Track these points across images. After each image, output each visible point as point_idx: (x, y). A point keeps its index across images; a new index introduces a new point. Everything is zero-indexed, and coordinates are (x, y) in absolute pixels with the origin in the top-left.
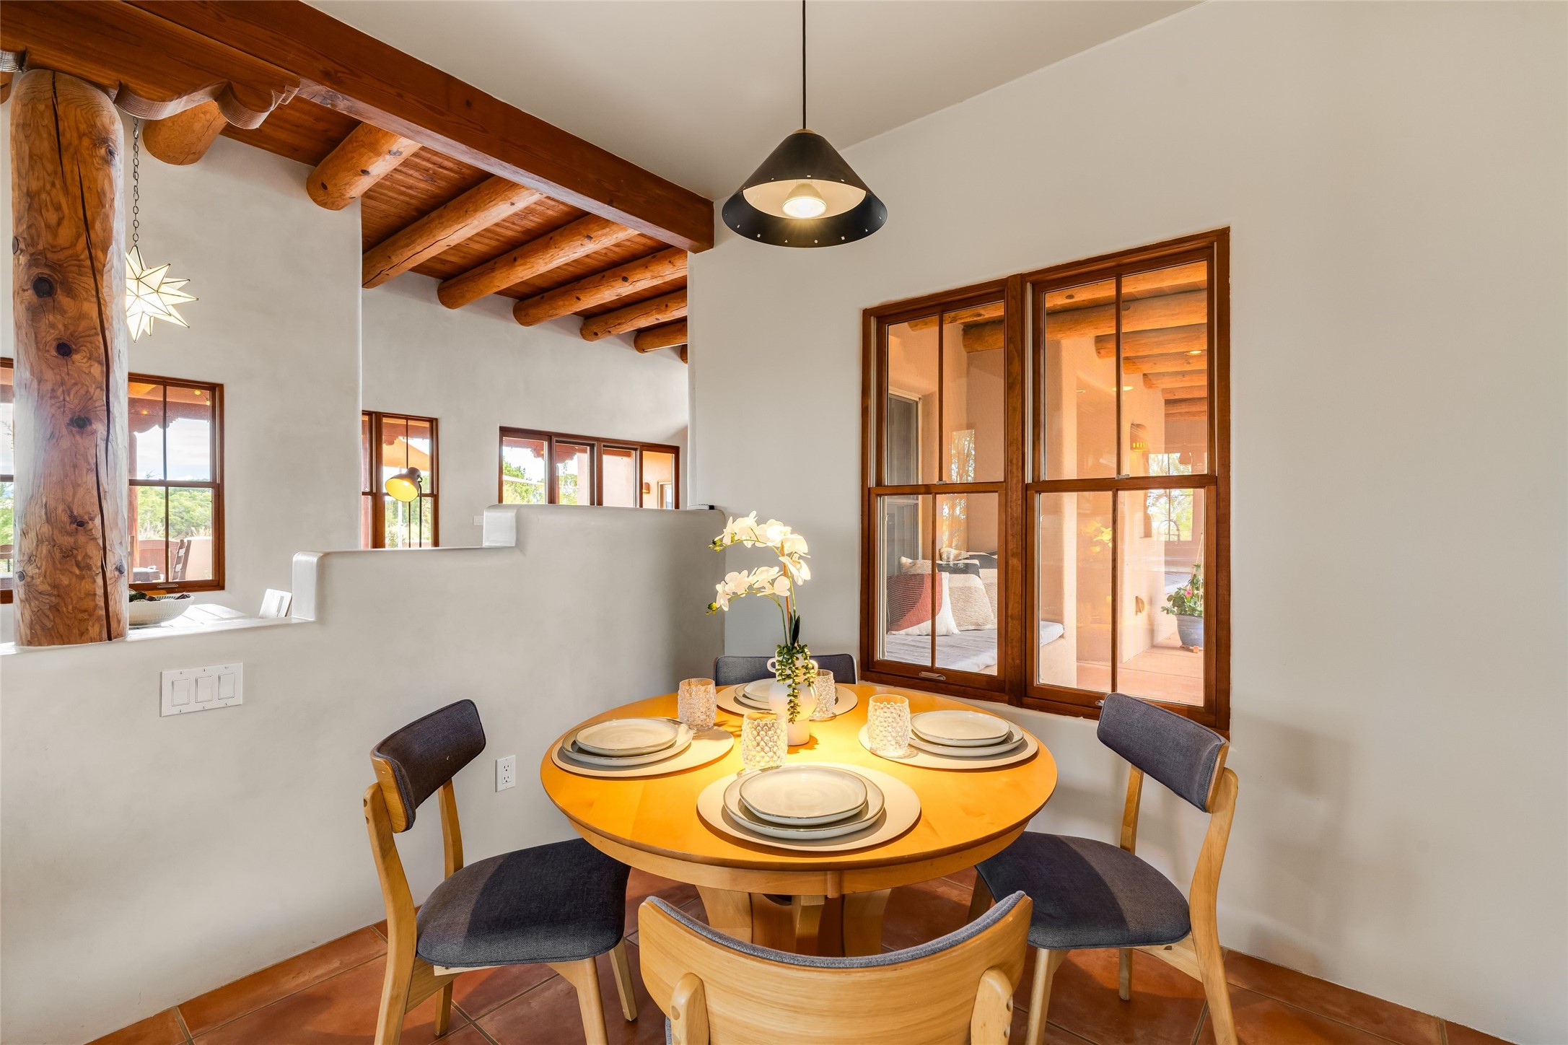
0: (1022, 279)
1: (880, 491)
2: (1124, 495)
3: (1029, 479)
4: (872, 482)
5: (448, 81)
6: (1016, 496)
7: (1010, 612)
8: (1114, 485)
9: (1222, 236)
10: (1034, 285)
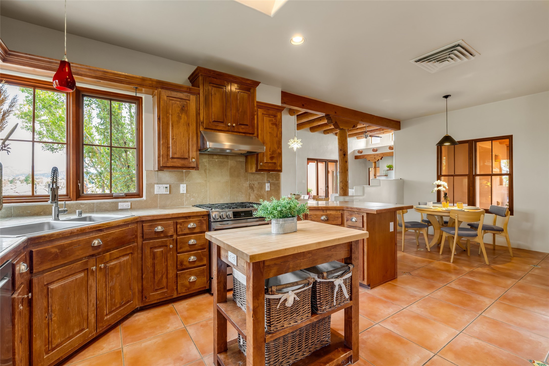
0: (473, 140)
1: (441, 176)
2: (493, 177)
3: (474, 174)
4: (439, 174)
5: (371, 115)
6: (471, 177)
7: (470, 196)
8: (492, 175)
9: (511, 136)
10: (474, 141)
